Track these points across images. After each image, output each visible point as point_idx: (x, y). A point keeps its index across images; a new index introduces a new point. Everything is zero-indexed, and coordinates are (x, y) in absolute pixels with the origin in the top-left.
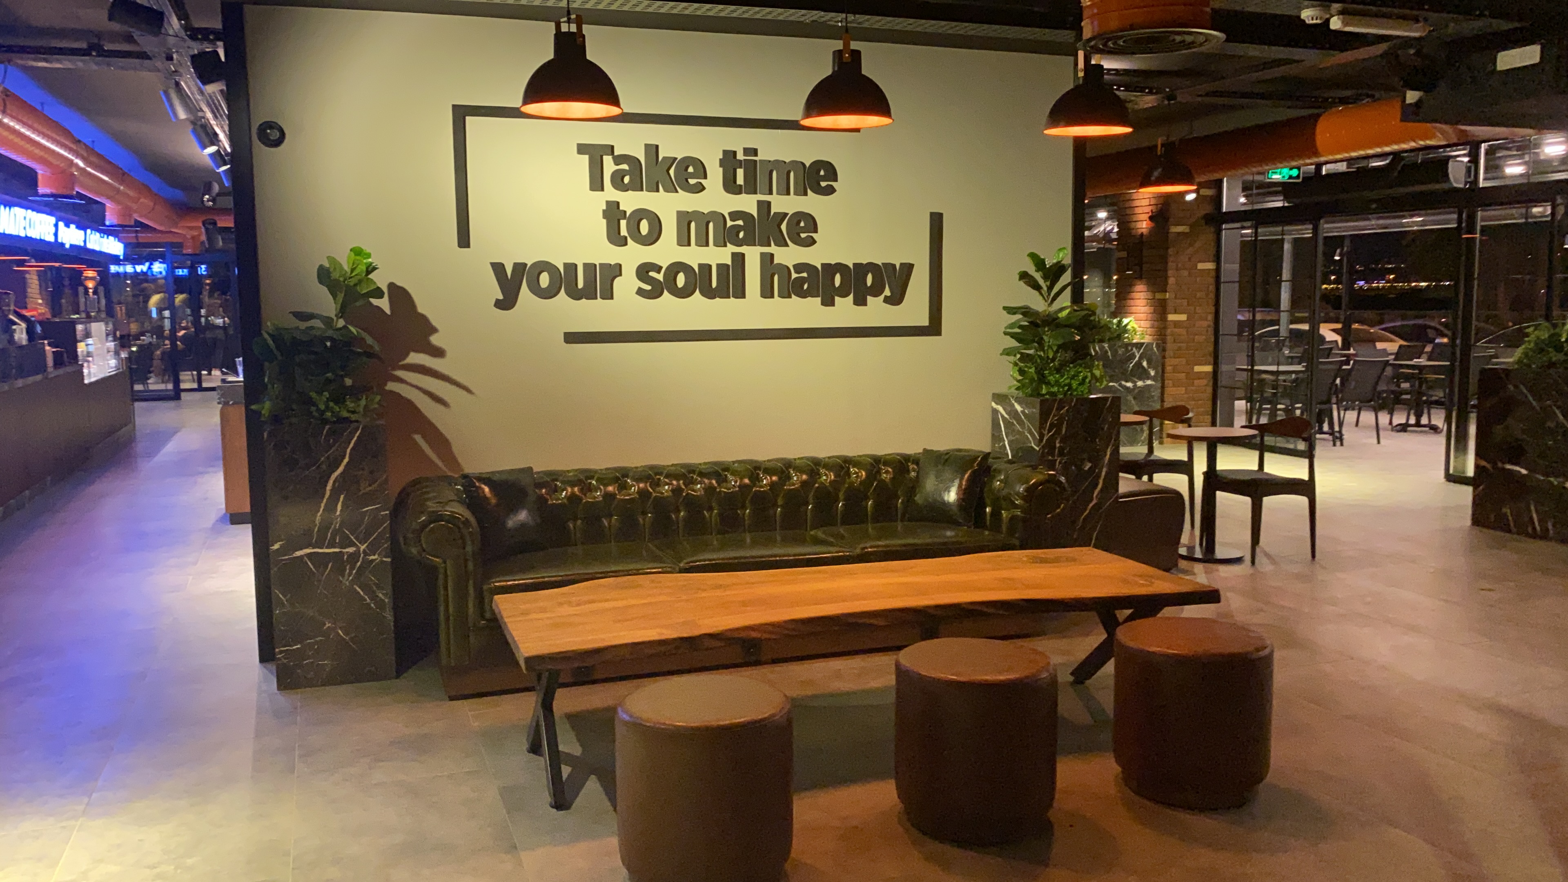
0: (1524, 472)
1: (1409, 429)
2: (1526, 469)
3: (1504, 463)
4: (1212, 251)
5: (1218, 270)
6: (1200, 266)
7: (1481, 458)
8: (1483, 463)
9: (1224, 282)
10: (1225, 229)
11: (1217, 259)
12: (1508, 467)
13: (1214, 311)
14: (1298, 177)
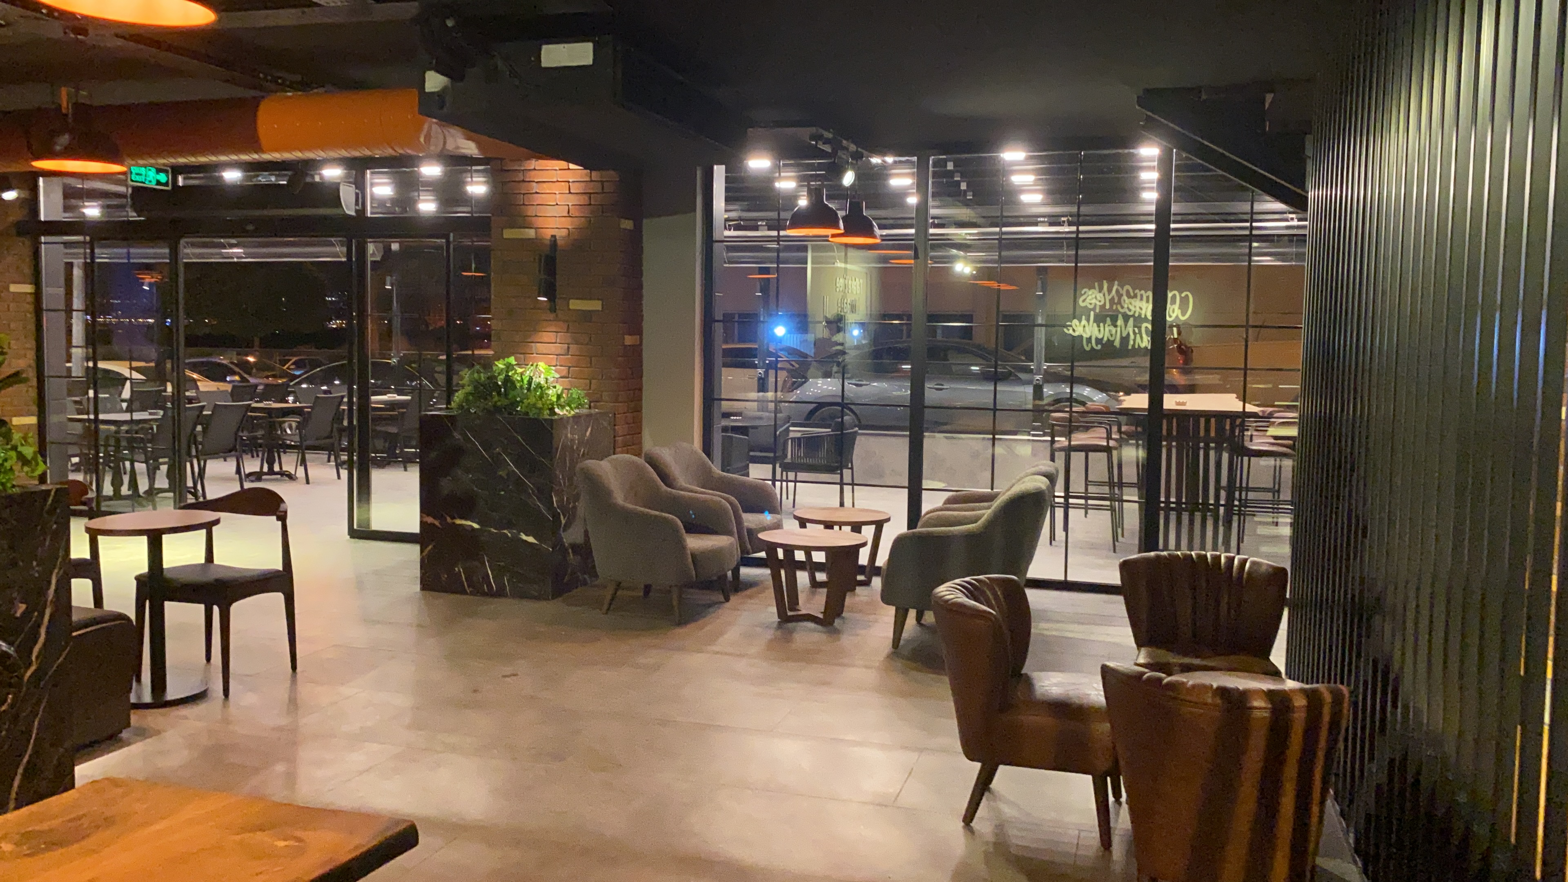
0: (476, 526)
1: (264, 477)
2: (478, 523)
3: (453, 518)
4: (27, 270)
5: (37, 295)
6: (13, 288)
7: (428, 515)
8: (430, 520)
9: (47, 310)
10: (45, 243)
11: (36, 279)
12: (458, 522)
13: (34, 347)
14: (166, 184)
